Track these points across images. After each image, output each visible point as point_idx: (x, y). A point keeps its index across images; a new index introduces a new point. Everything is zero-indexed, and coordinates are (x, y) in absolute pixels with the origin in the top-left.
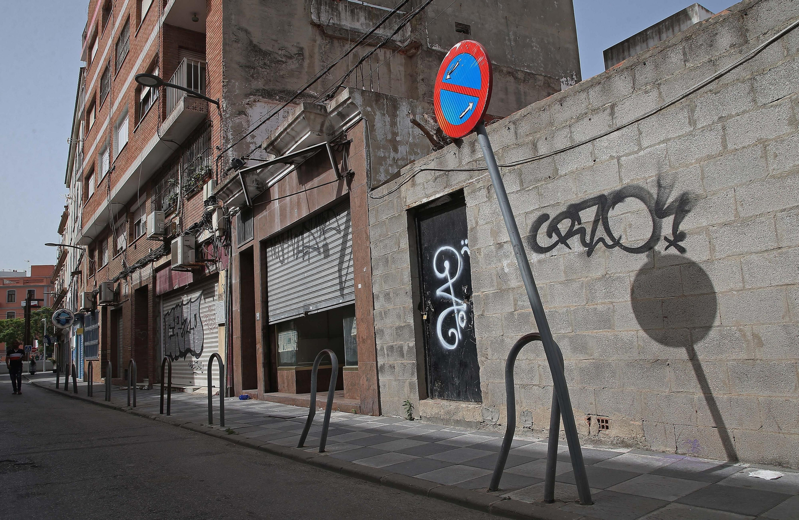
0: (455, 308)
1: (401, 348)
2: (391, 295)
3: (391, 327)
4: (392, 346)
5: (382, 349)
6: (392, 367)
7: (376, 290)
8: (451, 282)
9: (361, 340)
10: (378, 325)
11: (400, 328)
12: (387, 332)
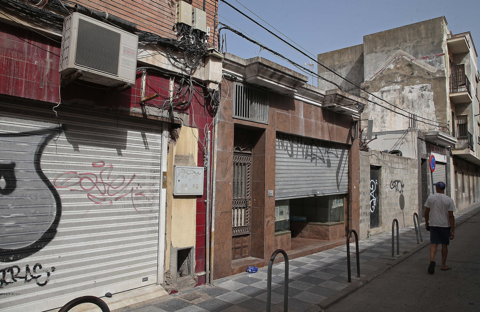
0: (373, 199)
1: (367, 212)
2: (365, 193)
3: (365, 205)
4: (364, 212)
5: (361, 213)
6: (364, 220)
7: (360, 190)
8: (373, 191)
9: (354, 210)
10: (361, 204)
11: (367, 206)
12: (364, 207)
